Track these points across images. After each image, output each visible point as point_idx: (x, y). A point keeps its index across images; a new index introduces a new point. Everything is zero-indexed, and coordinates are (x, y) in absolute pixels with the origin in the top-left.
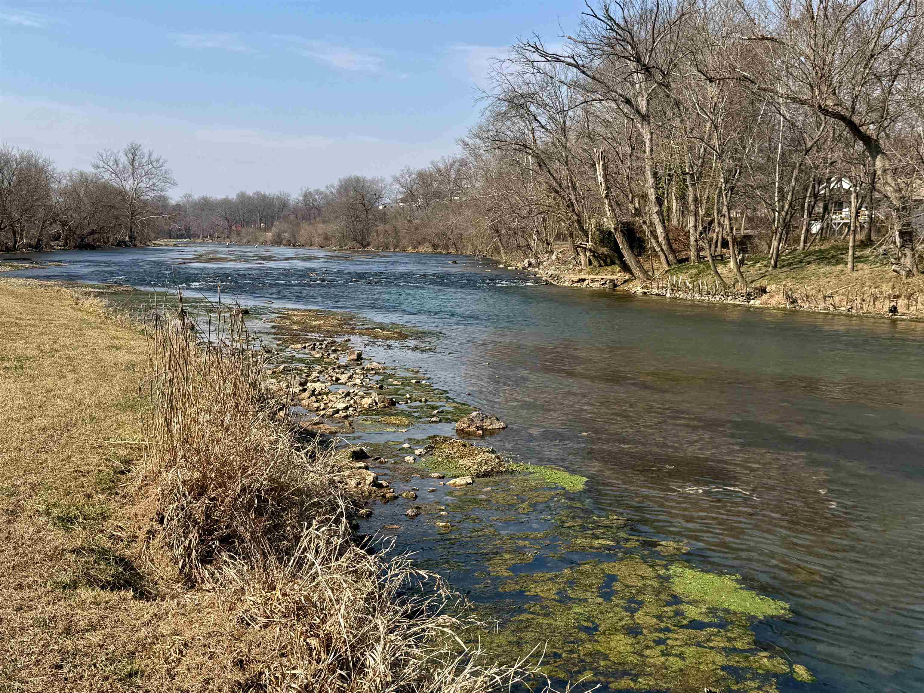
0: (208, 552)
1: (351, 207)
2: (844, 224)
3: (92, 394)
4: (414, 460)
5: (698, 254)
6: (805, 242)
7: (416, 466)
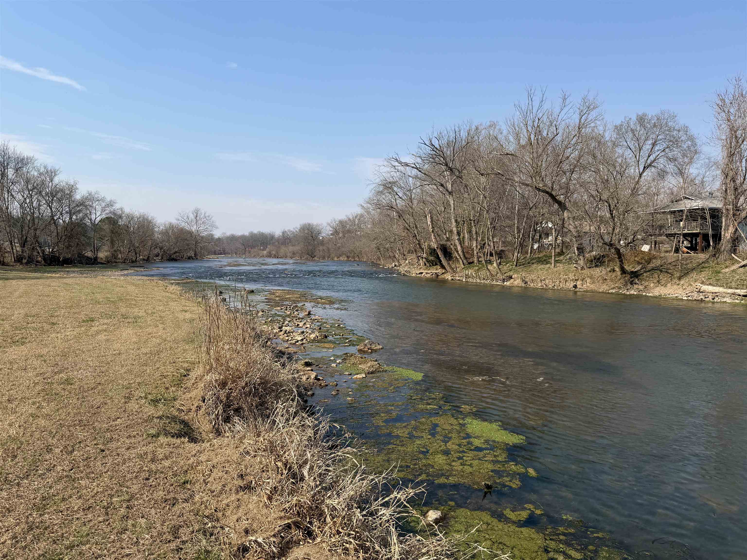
0: (227, 417)
1: (306, 238)
2: (550, 244)
3: (171, 335)
4: (336, 365)
5: (478, 260)
6: (531, 253)
7: (337, 369)
